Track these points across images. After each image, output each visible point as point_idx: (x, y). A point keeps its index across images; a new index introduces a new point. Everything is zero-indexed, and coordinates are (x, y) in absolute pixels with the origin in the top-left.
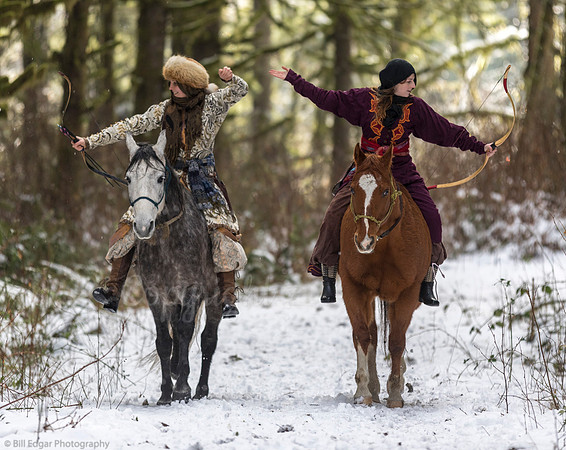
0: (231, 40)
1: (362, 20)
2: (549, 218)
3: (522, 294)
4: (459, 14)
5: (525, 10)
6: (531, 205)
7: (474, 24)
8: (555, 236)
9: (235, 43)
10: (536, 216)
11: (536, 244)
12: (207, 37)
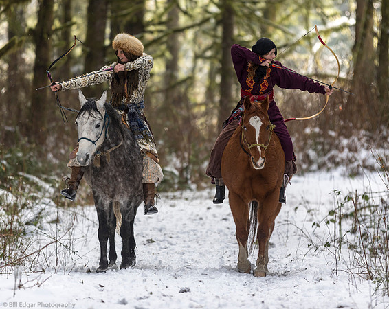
0: (151, 23)
1: (241, 11)
2: (367, 149)
3: (348, 201)
4: (308, 8)
5: (353, 6)
6: (356, 139)
7: (318, 14)
8: (372, 161)
9: (154, 25)
10: (359, 147)
11: (358, 166)
12: (135, 20)
